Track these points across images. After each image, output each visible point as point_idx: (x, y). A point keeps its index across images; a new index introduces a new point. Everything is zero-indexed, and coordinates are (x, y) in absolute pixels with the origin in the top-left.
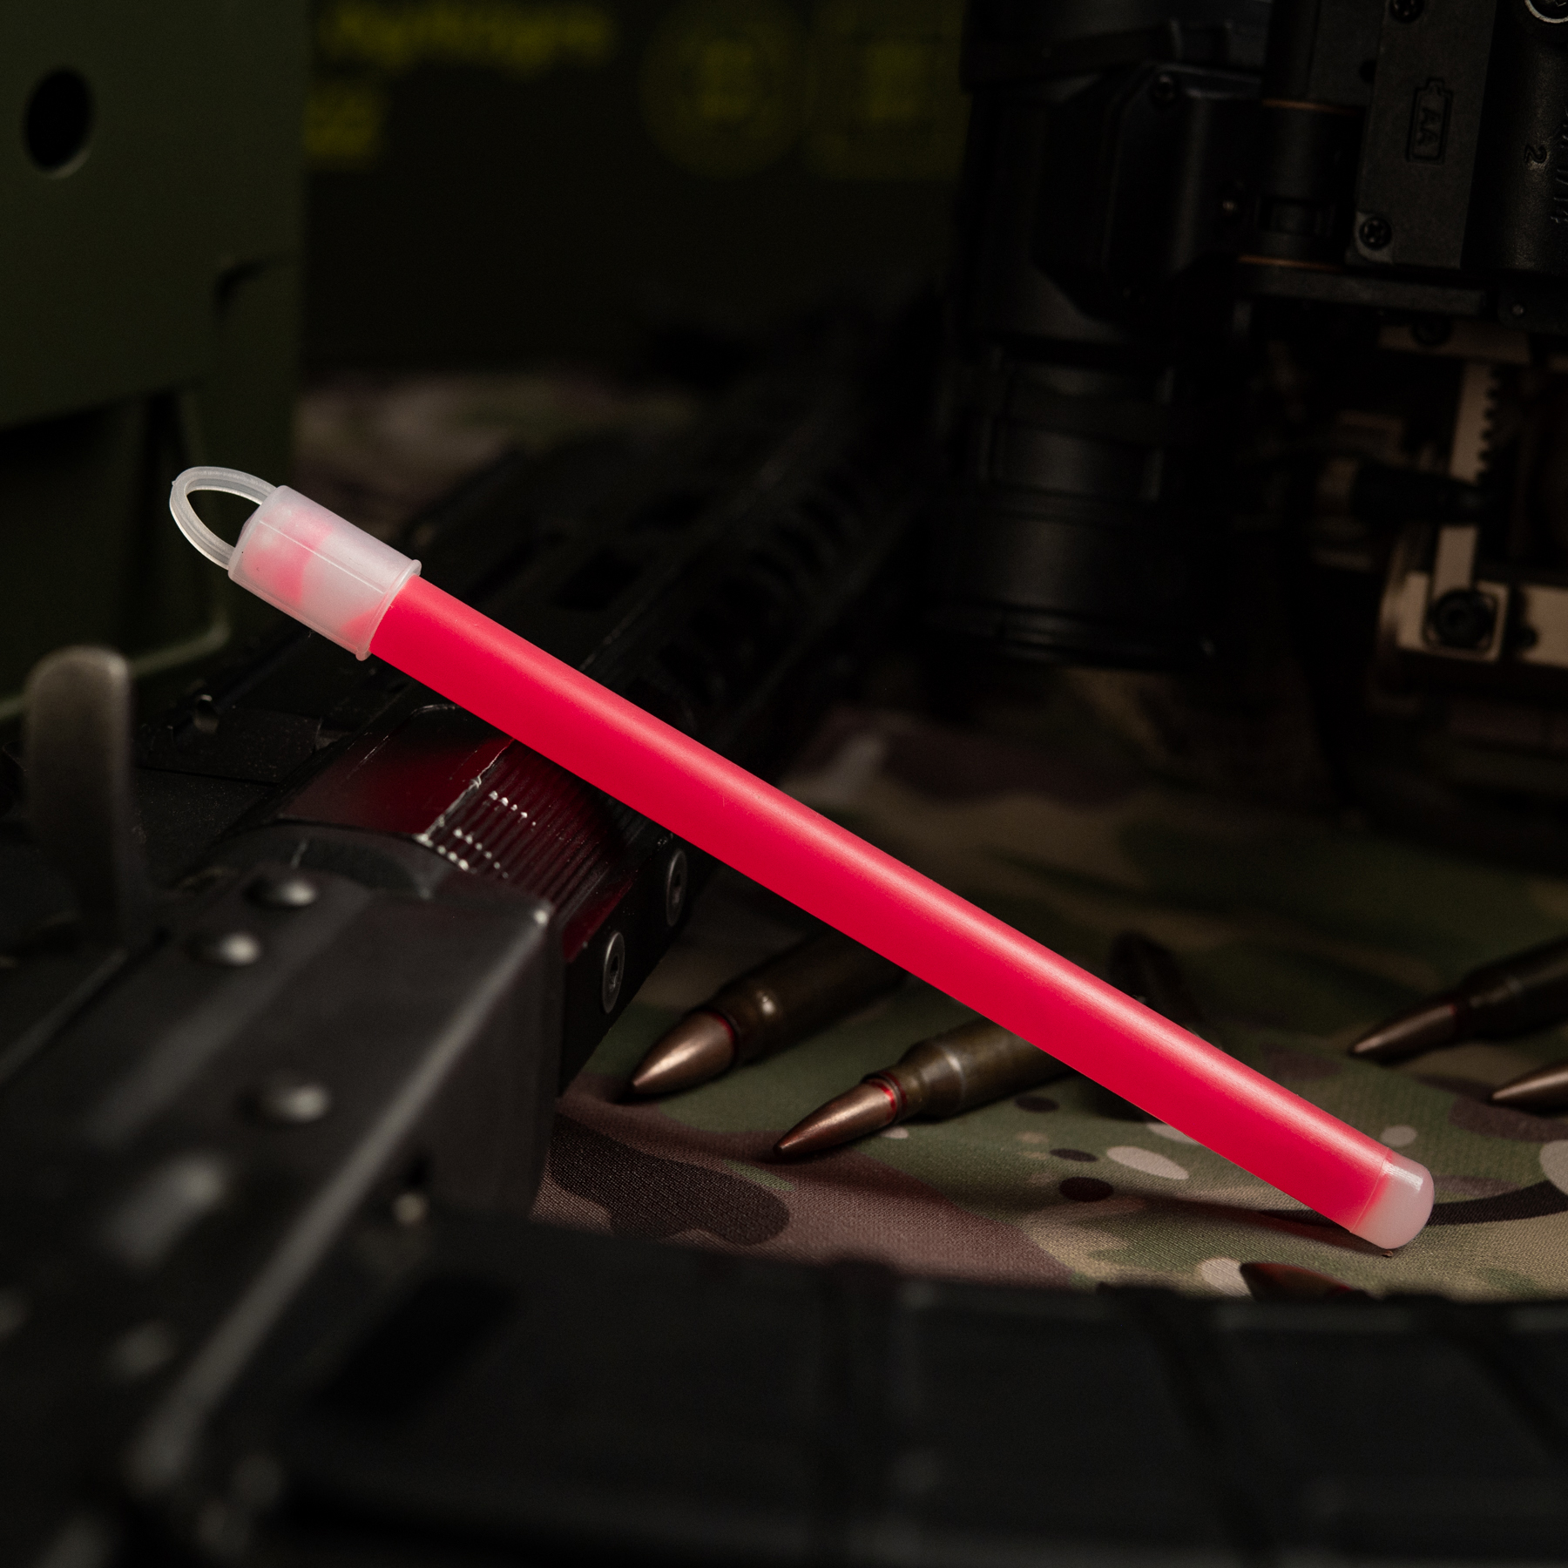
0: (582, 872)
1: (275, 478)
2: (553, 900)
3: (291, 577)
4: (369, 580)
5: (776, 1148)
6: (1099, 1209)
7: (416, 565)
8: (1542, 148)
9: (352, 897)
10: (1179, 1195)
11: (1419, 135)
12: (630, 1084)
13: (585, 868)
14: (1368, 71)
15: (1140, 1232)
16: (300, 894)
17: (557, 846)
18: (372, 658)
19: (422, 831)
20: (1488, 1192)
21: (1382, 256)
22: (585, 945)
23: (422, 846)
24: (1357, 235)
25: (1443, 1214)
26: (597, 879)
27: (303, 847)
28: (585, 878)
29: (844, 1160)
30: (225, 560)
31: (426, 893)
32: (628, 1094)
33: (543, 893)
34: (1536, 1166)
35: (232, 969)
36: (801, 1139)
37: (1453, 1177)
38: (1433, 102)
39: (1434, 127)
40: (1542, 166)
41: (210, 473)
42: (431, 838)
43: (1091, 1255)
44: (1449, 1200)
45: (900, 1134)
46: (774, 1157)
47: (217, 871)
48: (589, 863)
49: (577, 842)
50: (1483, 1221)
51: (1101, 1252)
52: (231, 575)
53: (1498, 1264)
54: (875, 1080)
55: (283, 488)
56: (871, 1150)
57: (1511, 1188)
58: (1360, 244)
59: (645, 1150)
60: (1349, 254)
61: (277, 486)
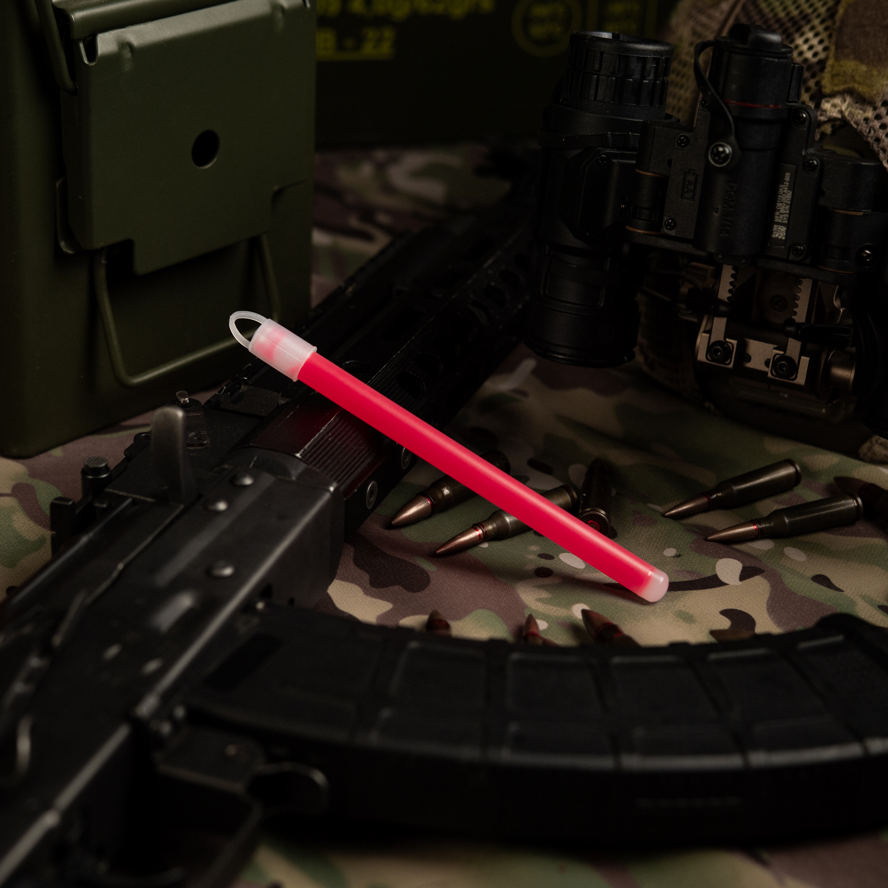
0: (362, 459)
1: (268, 316)
2: (338, 482)
3: (270, 352)
4: (296, 357)
5: (435, 552)
6: (547, 581)
7: (315, 349)
8: (717, 209)
9: (268, 480)
10: (577, 576)
11: (686, 190)
12: (390, 523)
13: (364, 457)
14: (670, 163)
15: (557, 591)
16: (248, 481)
17: (352, 451)
18: (298, 381)
19: (298, 453)
20: (695, 577)
21: (673, 233)
22: (356, 490)
23: (297, 458)
24: (664, 224)
25: (674, 587)
26: (368, 461)
27: (255, 458)
28: (363, 461)
29: (462, 556)
30: (247, 345)
31: (294, 478)
32: (390, 526)
33: (335, 480)
34: (714, 568)
35: (218, 513)
36: (445, 549)
37: (684, 571)
38: (691, 178)
39: (692, 187)
40: (717, 215)
41: (243, 313)
42: (301, 455)
43: (537, 600)
44: (678, 581)
45: (485, 545)
46: (433, 556)
47: (226, 466)
48: (366, 455)
49: (361, 448)
50: (686, 590)
51: (541, 598)
52: (249, 350)
53: (684, 609)
54: (475, 527)
55: (269, 319)
56: (473, 552)
57: (703, 577)
58: (664, 228)
59: (388, 552)
60: (662, 230)
61: (267, 318)
